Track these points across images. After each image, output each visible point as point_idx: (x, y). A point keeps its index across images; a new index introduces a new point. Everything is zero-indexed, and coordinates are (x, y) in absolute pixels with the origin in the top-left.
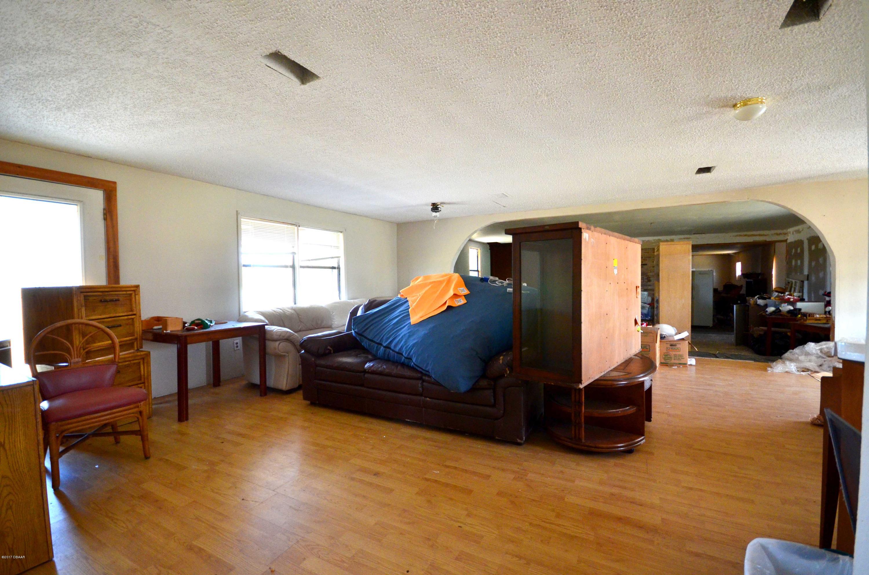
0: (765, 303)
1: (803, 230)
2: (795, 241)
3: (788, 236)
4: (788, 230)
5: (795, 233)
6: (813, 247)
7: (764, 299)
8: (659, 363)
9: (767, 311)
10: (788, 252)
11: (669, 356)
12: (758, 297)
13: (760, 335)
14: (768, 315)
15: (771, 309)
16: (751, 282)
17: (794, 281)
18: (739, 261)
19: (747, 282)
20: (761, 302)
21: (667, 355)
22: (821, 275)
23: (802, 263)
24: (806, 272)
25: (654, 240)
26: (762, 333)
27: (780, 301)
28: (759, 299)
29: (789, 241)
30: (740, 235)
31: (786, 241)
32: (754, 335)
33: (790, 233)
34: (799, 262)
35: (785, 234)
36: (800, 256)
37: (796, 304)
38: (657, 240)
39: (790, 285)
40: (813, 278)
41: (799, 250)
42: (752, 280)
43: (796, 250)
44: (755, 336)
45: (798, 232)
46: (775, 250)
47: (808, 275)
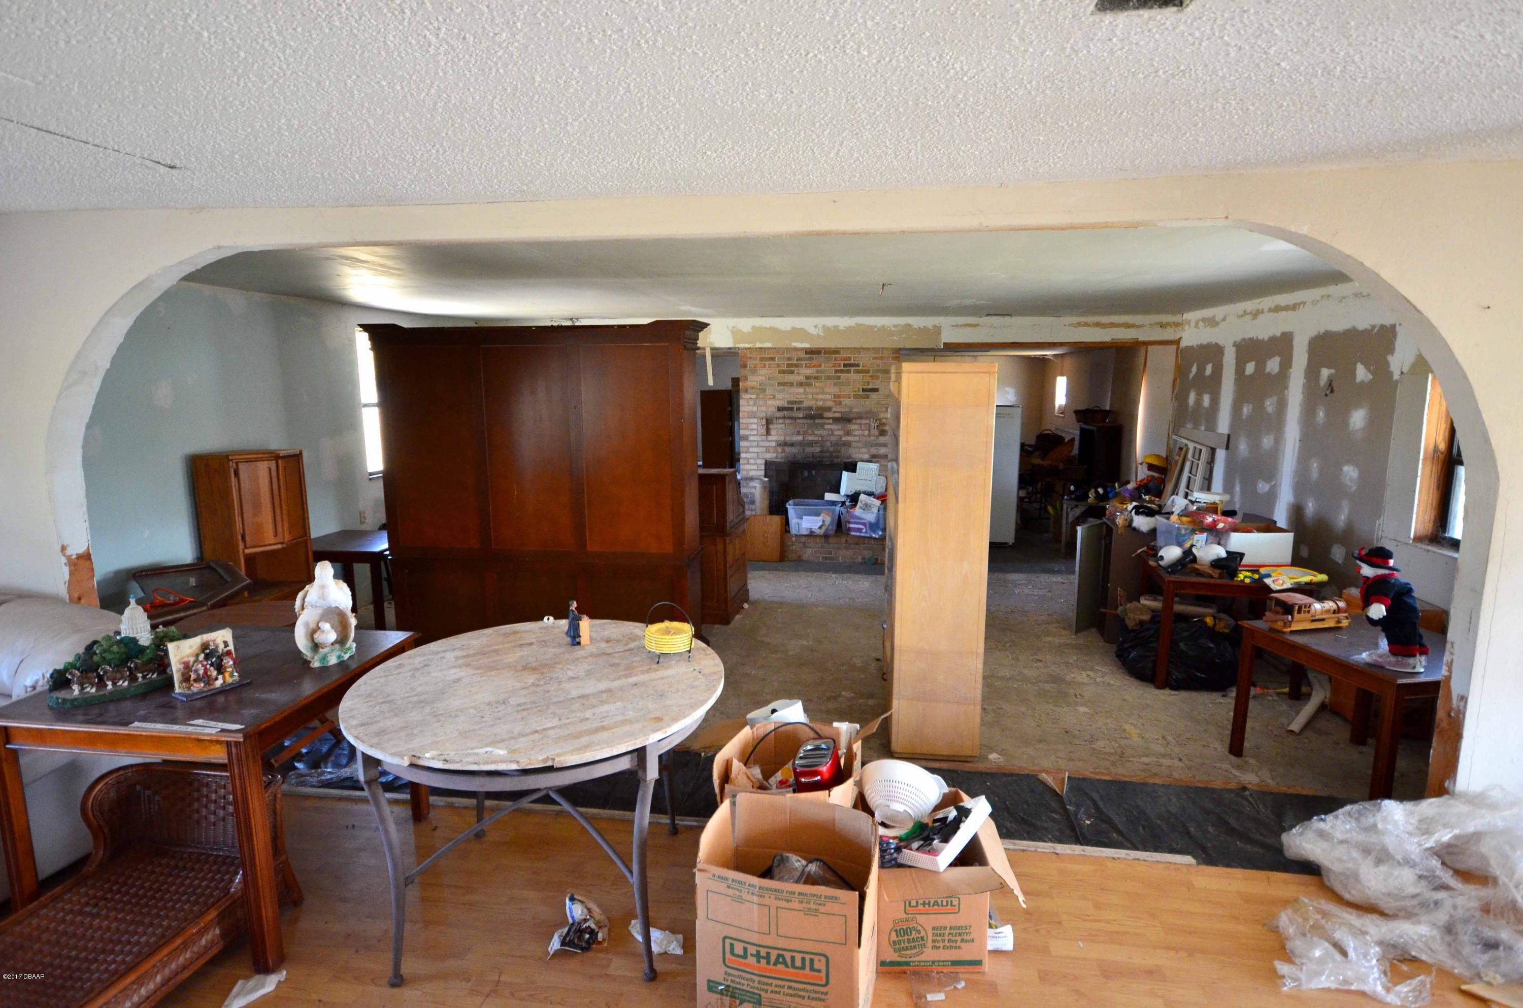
0: (1152, 526)
1: (1224, 319)
2: (1201, 347)
3: (1183, 330)
4: (1185, 316)
5: (1201, 324)
6: (1250, 368)
7: (1150, 513)
8: (872, 967)
9: (1162, 558)
10: (1181, 371)
11: (914, 935)
12: (1135, 507)
13: (1141, 623)
14: (1165, 568)
15: (1171, 553)
16: (1092, 431)
17: (1191, 446)
18: (1062, 375)
19: (1083, 431)
20: (1142, 523)
21: (906, 932)
22: (1267, 442)
23: (1215, 401)
24: (1223, 426)
25: (895, 326)
26: (1146, 617)
27: (1191, 527)
28: (1137, 513)
29: (1183, 344)
30: (1087, 324)
31: (1177, 342)
32: (1128, 622)
33: (1189, 322)
34: (1206, 400)
35: (1178, 324)
36: (1213, 384)
37: (1229, 536)
38: (903, 326)
39: (1183, 454)
40: (1243, 447)
41: (1209, 370)
42: (1094, 428)
43: (1201, 370)
44: (1130, 624)
45: (1212, 322)
46: (1145, 363)
47: (1229, 436)
